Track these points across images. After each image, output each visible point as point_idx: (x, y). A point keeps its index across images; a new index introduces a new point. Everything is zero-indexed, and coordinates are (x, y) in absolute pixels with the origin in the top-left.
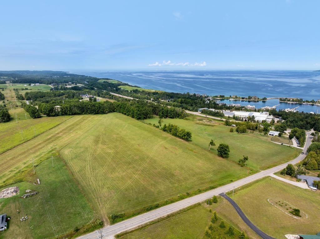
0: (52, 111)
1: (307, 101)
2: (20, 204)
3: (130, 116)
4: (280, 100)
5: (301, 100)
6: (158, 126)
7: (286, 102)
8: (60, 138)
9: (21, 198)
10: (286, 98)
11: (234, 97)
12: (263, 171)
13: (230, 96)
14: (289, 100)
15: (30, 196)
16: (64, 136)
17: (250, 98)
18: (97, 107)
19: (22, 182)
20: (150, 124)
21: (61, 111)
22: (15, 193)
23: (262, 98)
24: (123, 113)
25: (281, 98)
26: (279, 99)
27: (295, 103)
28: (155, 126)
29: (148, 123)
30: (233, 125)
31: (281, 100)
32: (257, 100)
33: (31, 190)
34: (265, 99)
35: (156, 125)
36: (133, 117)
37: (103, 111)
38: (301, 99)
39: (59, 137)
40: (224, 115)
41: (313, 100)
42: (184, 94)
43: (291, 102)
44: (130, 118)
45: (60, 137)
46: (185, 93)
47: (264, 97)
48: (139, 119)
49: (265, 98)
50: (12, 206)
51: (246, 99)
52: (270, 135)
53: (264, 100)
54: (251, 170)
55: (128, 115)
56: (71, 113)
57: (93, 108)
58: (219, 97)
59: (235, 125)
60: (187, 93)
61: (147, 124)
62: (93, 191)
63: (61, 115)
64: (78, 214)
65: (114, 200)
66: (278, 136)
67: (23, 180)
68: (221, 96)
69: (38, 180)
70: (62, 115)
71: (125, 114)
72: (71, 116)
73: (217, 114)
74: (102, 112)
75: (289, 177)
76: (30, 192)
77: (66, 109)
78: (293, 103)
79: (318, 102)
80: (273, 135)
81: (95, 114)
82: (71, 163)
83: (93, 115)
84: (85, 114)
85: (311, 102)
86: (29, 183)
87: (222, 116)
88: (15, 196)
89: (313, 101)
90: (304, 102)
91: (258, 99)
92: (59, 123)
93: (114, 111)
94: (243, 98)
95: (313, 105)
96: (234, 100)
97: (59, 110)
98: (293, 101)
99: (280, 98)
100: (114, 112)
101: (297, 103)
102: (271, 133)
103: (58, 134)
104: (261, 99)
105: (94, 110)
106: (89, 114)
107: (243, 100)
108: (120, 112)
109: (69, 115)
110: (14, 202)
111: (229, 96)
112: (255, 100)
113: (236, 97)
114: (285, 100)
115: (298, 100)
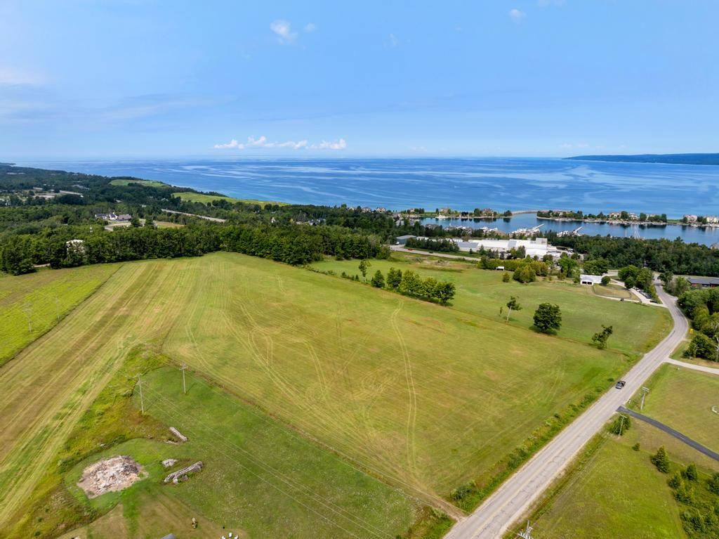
0: (66, 253)
1: (590, 216)
2: (179, 502)
3: (268, 258)
4: (538, 215)
5: (580, 213)
6: (357, 277)
7: (550, 218)
8: (129, 319)
9: (165, 484)
10: (550, 212)
11: (446, 211)
12: (646, 355)
13: (437, 210)
14: (557, 215)
15: (188, 476)
16: (136, 313)
17: (478, 212)
18: (176, 239)
19: (127, 440)
20: (331, 273)
21: (87, 253)
22: (134, 474)
24: (245, 252)
25: (539, 212)
27: (570, 220)
28: (348, 278)
29: (327, 272)
30: (500, 267)
31: (540, 214)
32: (493, 217)
33: (175, 461)
34: (508, 213)
35: (347, 274)
36: (277, 259)
37: (191, 248)
38: (578, 212)
39: (125, 317)
40: (458, 248)
41: (601, 213)
42: (335, 207)
43: (561, 219)
44: (271, 262)
45: (128, 316)
46: (338, 207)
47: (506, 211)
48: (299, 263)
50: (158, 510)
51: (471, 214)
52: (583, 283)
53: (507, 217)
54: (627, 355)
55: (261, 256)
56: (114, 258)
57: (168, 243)
58: (413, 213)
59: (503, 268)
60: (342, 206)
61: (323, 273)
62: (346, 440)
63: (87, 264)
64: (366, 503)
65: (417, 454)
66: (600, 284)
67: (128, 437)
68: (417, 211)
69: (173, 429)
70: (92, 263)
71: (253, 254)
72: (116, 265)
73: (445, 248)
74: (189, 251)
75: (703, 362)
76: (176, 465)
77: (100, 246)
78: (566, 220)
79: (610, 216)
80: (591, 283)
81: (173, 257)
82: (224, 377)
83: (169, 259)
84: (149, 257)
85: (599, 217)
86: (150, 443)
87: (454, 250)
88: (138, 483)
89: (601, 216)
90: (586, 218)
91: (495, 214)
92: (99, 283)
93: (219, 249)
94: (464, 214)
95: (602, 223)
96: (446, 219)
97: (83, 250)
98: (565, 216)
99: (537, 211)
100: (216, 251)
101: (574, 219)
102: (586, 278)
103: (114, 309)
104: (501, 215)
105: (170, 246)
106: (159, 257)
107: (465, 218)
108: (235, 250)
109: (110, 261)
110: (154, 498)
111: (435, 211)
112: (489, 217)
113: (450, 212)
114: (548, 215)
115: (574, 214)
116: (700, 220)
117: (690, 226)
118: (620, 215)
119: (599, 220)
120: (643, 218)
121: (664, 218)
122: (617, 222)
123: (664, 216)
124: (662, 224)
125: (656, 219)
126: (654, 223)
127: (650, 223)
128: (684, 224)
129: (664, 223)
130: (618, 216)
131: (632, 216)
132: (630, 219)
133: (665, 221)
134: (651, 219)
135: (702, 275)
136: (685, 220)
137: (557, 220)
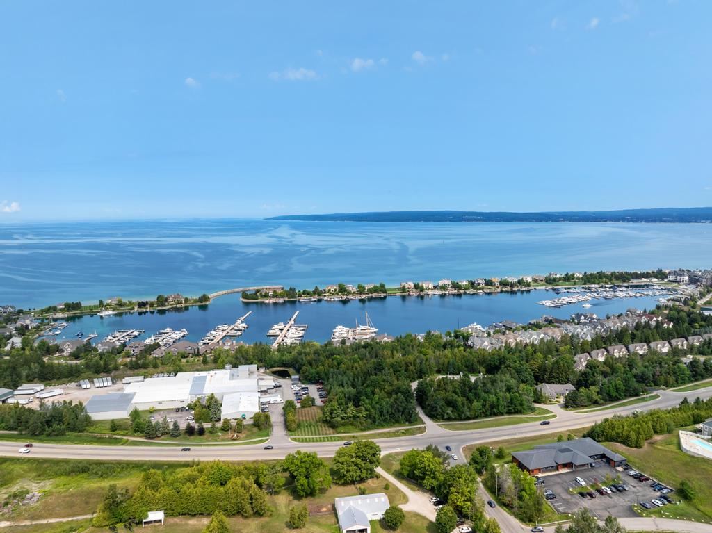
1: (305, 293)
4: (243, 297)
7: (259, 300)
10: (257, 291)
11: (114, 304)
13: (101, 302)
14: (266, 296)
17: (162, 301)
23: (196, 297)
25: (244, 292)
26: (240, 294)
27: (282, 300)
31: (245, 295)
32: (183, 305)
34: (205, 298)
38: (291, 289)
41: (316, 288)
43: (272, 301)
47: (201, 295)
49: (204, 295)
51: (152, 305)
53: (203, 303)
58: (62, 310)
68: (69, 307)
78: (277, 300)
79: (327, 290)
85: (314, 293)
89: (316, 292)
90: (300, 296)
91: (186, 300)
94: (142, 305)
95: (319, 301)
98: (275, 296)
99: (241, 289)
101: (287, 299)
104: (196, 301)
107: (144, 310)
111: (98, 304)
112: (179, 306)
113: (120, 305)
114: (255, 296)
115: (286, 291)
116: (416, 286)
117: (409, 295)
118: (338, 288)
119: (315, 298)
120: (361, 290)
121: (381, 289)
122: (335, 298)
123: (382, 286)
124: (383, 295)
125: (375, 290)
126: (374, 295)
127: (370, 295)
128: (403, 294)
129: (385, 295)
130: (336, 290)
131: (350, 288)
132: (349, 293)
133: (385, 292)
134: (371, 291)
135: (502, 414)
136: (403, 289)
137: (267, 301)
